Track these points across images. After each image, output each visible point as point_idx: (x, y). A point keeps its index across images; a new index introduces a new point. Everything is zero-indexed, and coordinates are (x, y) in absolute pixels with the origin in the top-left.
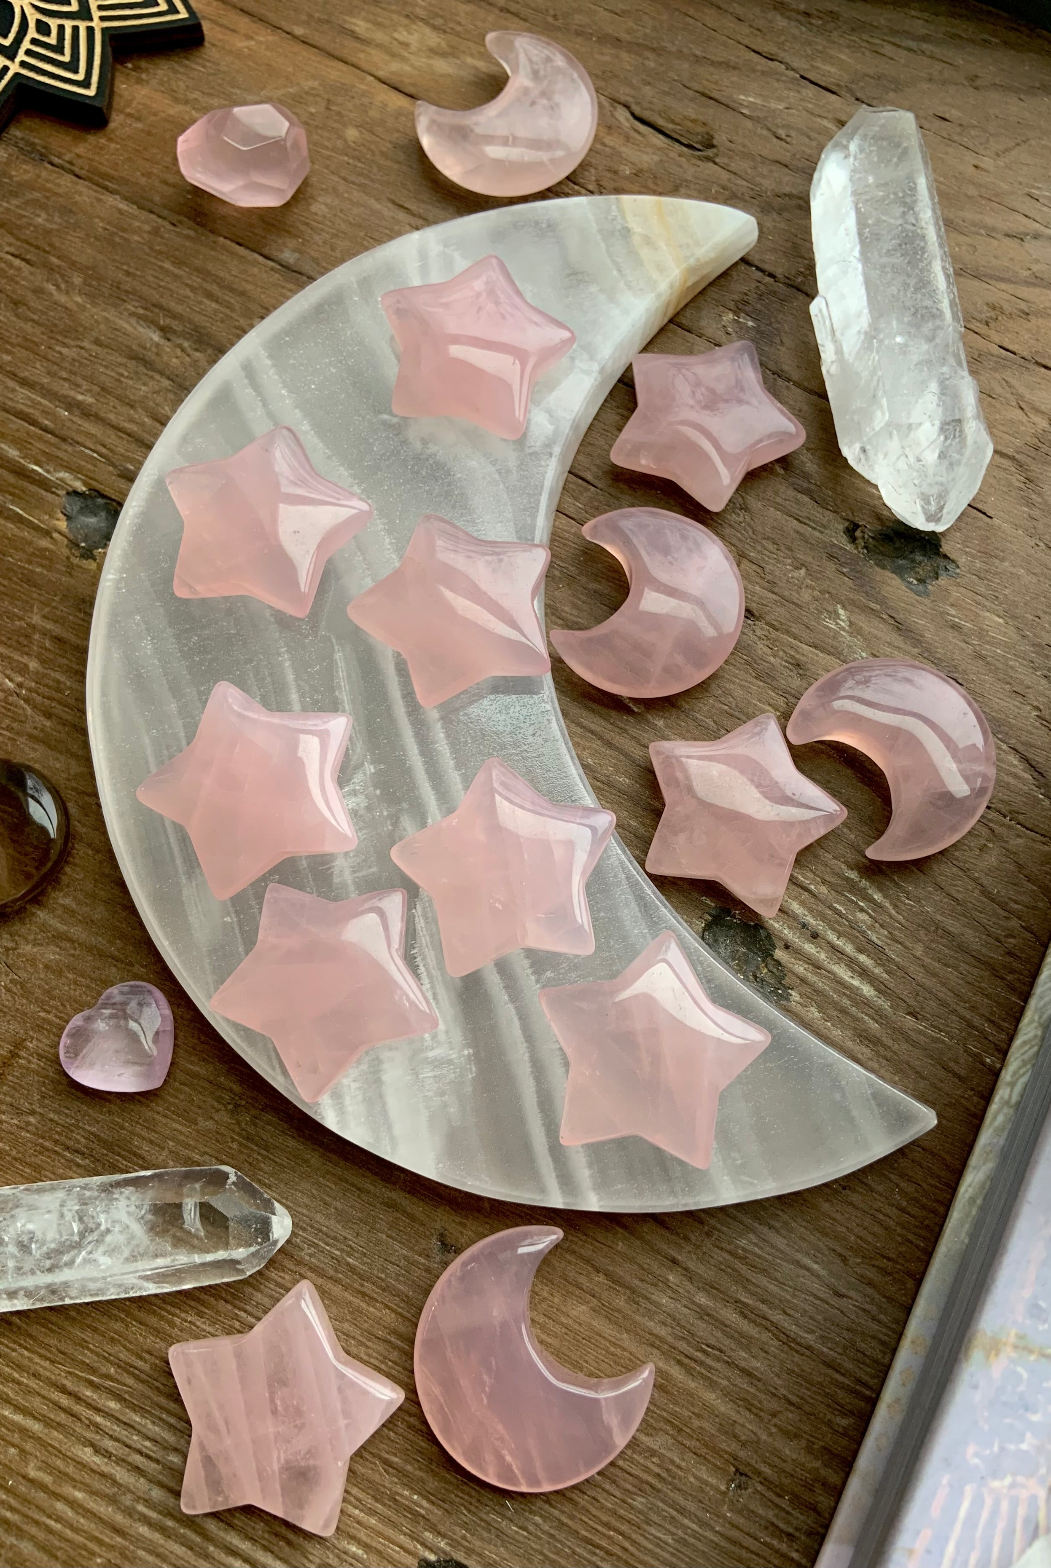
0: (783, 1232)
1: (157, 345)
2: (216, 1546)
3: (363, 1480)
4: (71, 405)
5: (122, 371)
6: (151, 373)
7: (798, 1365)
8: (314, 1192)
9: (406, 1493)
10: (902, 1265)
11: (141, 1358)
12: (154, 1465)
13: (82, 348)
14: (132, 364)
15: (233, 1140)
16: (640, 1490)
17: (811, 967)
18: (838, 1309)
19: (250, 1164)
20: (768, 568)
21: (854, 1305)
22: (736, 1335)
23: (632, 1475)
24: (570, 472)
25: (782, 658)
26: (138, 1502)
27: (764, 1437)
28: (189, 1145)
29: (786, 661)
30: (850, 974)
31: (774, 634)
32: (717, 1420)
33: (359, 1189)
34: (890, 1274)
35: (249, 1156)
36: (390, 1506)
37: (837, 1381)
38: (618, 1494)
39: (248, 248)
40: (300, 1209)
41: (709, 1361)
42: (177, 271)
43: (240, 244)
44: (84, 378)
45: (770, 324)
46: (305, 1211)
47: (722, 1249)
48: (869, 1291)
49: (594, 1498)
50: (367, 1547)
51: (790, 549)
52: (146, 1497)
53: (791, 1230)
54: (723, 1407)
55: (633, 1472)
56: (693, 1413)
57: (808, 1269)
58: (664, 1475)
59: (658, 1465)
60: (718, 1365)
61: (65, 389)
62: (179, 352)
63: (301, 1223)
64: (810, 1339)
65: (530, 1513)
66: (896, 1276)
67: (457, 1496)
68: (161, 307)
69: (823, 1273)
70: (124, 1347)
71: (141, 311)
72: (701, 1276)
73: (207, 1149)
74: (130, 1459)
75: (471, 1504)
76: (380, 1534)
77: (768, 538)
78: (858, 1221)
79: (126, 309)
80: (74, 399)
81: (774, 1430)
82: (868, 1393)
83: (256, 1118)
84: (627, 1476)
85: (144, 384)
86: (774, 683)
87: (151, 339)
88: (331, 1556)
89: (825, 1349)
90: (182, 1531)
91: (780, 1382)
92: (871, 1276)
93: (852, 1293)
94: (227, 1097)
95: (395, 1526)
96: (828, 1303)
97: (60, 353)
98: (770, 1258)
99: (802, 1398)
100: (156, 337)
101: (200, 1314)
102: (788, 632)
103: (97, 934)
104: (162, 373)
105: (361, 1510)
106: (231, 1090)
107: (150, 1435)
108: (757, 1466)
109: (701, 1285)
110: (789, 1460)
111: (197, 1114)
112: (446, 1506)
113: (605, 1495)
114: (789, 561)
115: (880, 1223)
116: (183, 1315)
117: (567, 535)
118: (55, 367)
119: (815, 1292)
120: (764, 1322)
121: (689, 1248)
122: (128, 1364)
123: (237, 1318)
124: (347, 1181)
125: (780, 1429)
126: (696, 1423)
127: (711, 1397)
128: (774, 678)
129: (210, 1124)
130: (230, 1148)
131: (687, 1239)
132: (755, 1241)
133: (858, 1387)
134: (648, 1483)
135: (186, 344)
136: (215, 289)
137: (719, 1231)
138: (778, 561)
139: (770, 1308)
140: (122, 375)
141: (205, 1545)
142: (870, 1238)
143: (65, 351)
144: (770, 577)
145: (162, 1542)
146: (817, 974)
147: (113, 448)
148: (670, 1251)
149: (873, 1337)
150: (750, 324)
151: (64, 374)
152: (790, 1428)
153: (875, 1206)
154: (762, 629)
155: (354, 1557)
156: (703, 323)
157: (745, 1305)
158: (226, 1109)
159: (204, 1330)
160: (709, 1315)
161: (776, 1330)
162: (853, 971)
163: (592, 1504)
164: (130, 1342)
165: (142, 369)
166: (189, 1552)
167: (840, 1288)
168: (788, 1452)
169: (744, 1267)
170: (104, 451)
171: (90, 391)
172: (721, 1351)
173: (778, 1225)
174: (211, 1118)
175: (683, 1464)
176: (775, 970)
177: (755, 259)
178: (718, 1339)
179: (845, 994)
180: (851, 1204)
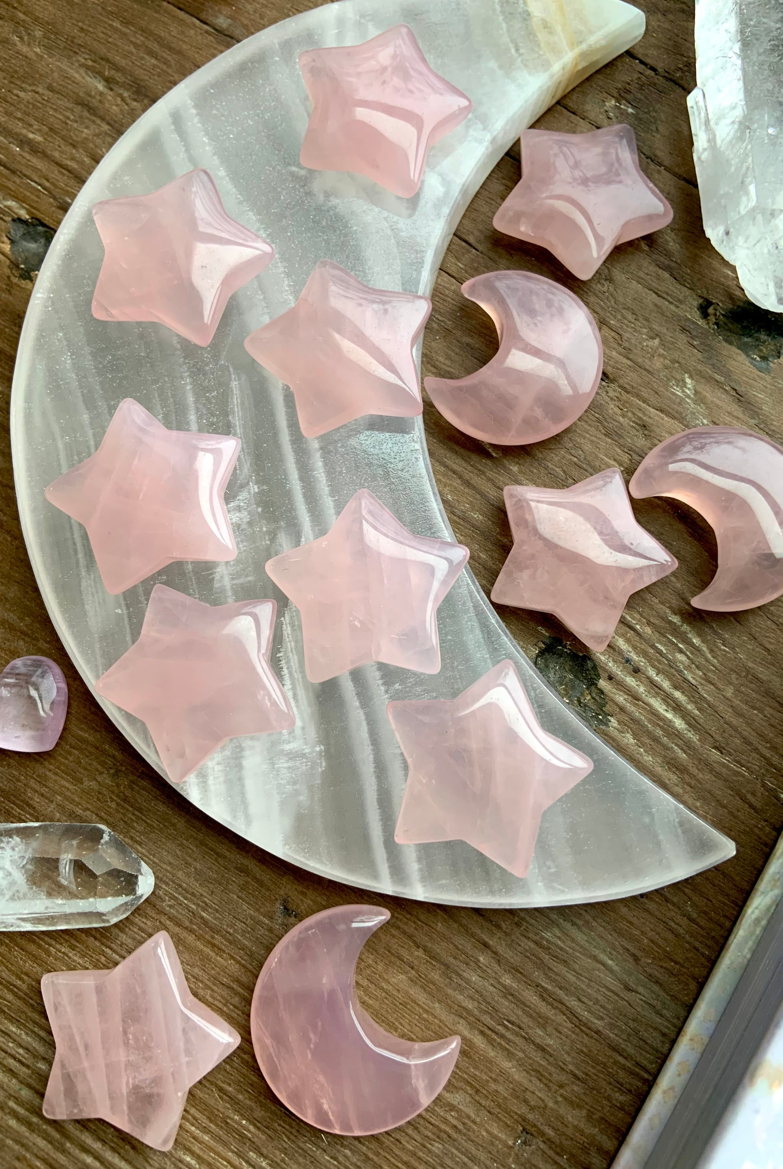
0: (584, 929)
1: (101, 94)
2: (72, 1143)
3: (200, 1103)
4: (23, 142)
5: (68, 114)
6: (94, 118)
7: (586, 1047)
8: (179, 853)
9: (236, 1117)
10: (688, 969)
11: (20, 979)
12: (24, 1069)
13: (37, 93)
14: (78, 109)
15: (112, 800)
16: (438, 1137)
17: (630, 698)
18: (627, 1001)
19: (125, 822)
20: (626, 335)
21: (641, 1000)
22: (534, 1015)
23: (432, 1124)
24: (455, 234)
25: (630, 419)
26: (9, 1099)
27: (551, 1104)
28: (74, 801)
29: (634, 422)
30: (665, 707)
31: (625, 396)
32: (511, 1086)
33: (217, 854)
34: (675, 976)
35: (124, 815)
36: (221, 1127)
37: (619, 1063)
38: (418, 1138)
39: (187, 13)
40: (164, 866)
41: (508, 1035)
42: (124, 29)
43: (180, 9)
44: (36, 119)
45: (648, 113)
46: (169, 868)
47: (528, 938)
48: (656, 988)
49: (397, 1140)
50: (199, 1158)
51: (647, 320)
52: (16, 1095)
53: (591, 929)
54: (518, 1076)
55: (433, 1122)
56: (491, 1077)
57: (603, 964)
58: (461, 1127)
59: (456, 1118)
60: (517, 1040)
61: (19, 128)
62: (119, 100)
63: (165, 878)
64: (599, 1024)
65: (341, 1147)
66: (682, 978)
67: (280, 1125)
68: (108, 61)
69: (616, 968)
70: (7, 967)
71: (90, 63)
72: (508, 961)
73: (90, 807)
74: (5, 1062)
75: (291, 1133)
76: (211, 1149)
77: (628, 309)
78: (652, 926)
79: (78, 61)
80: (26, 136)
81: (560, 1099)
82: (646, 1076)
83: (133, 782)
84: (428, 1125)
85: (87, 127)
86: (621, 441)
87: (96, 88)
88: (168, 1163)
89: (611, 1035)
90: (44, 1127)
91: (569, 1059)
92: (659, 975)
93: (641, 989)
94: (109, 762)
95: (225, 1144)
96: (618, 996)
97: (18, 96)
98: (571, 951)
99: (587, 1075)
100: (101, 86)
101: (73, 947)
102: (638, 396)
103: (9, 610)
104: (103, 119)
105: (197, 1128)
106: (114, 757)
107: (23, 1044)
108: (541, 1128)
109: (507, 968)
110: (570, 1125)
111: (84, 774)
112: (269, 1133)
113: (407, 1138)
114: (645, 330)
115: (672, 930)
116: (58, 946)
117: (447, 292)
118: (12, 108)
119: (608, 984)
120: (560, 1006)
121: (499, 935)
122: (9, 982)
123: (103, 953)
124: (206, 846)
125: (565, 1098)
126: (493, 1086)
127: (507, 1065)
128: (621, 436)
129: (93, 784)
130: (109, 807)
131: (498, 927)
132: (559, 935)
133: (637, 1070)
134: (445, 1132)
135: (126, 94)
136: (155, 47)
137: (527, 922)
138: (635, 331)
139: (567, 995)
140: (68, 118)
141: (63, 1140)
142: (661, 942)
143: (22, 94)
144: (626, 344)
145: (27, 1134)
146: (636, 705)
147: (55, 181)
148: (483, 935)
149: (655, 1029)
150: (630, 110)
151: (19, 115)
152: (574, 1098)
153: (668, 915)
154: (615, 391)
155: (188, 1165)
156: (588, 107)
157: (545, 990)
158: (108, 773)
159: (75, 961)
160: (512, 995)
161: (571, 1014)
162: (668, 705)
163: (396, 1145)
164: (12, 964)
165: (86, 114)
166: (50, 1146)
167: (631, 984)
168: (570, 1119)
169: (547, 957)
170: (47, 184)
171: (40, 130)
172: (520, 1028)
173: (580, 922)
174: (95, 779)
175: (478, 1120)
176: (597, 698)
177: (639, 53)
178: (518, 1016)
179: (659, 725)
180: (647, 910)
